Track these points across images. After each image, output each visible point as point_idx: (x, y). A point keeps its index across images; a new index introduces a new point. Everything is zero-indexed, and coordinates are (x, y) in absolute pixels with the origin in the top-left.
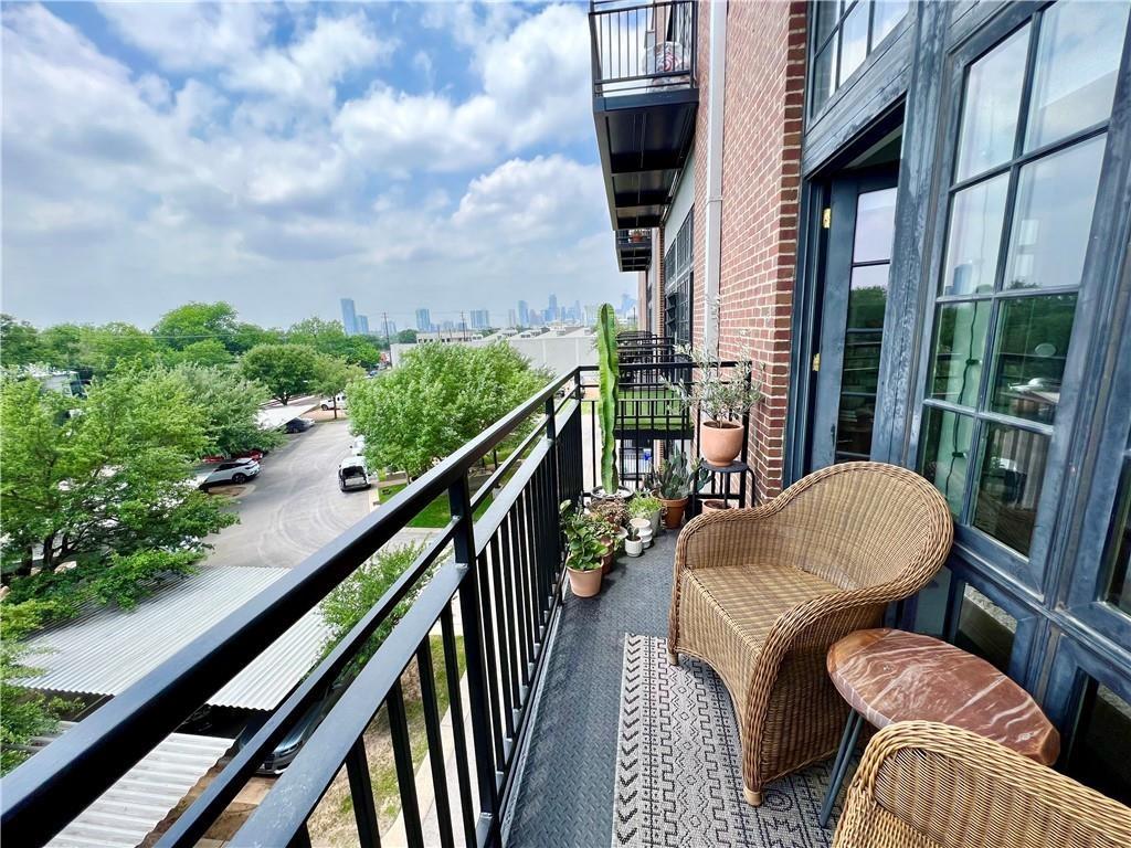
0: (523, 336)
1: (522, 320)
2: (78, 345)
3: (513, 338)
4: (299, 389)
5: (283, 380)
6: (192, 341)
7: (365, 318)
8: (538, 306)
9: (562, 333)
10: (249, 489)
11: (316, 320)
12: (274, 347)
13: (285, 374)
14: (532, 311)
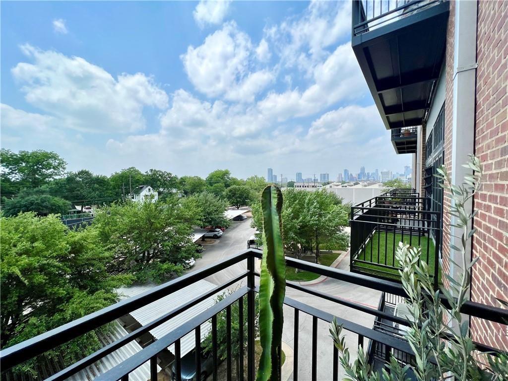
0: (343, 187)
1: (345, 178)
2: (185, 183)
3: (338, 187)
4: (244, 204)
5: (238, 199)
6: (216, 183)
7: (276, 176)
8: (355, 173)
9: (365, 186)
10: (218, 241)
11: (256, 176)
12: (237, 186)
13: (240, 198)
14: (351, 175)
